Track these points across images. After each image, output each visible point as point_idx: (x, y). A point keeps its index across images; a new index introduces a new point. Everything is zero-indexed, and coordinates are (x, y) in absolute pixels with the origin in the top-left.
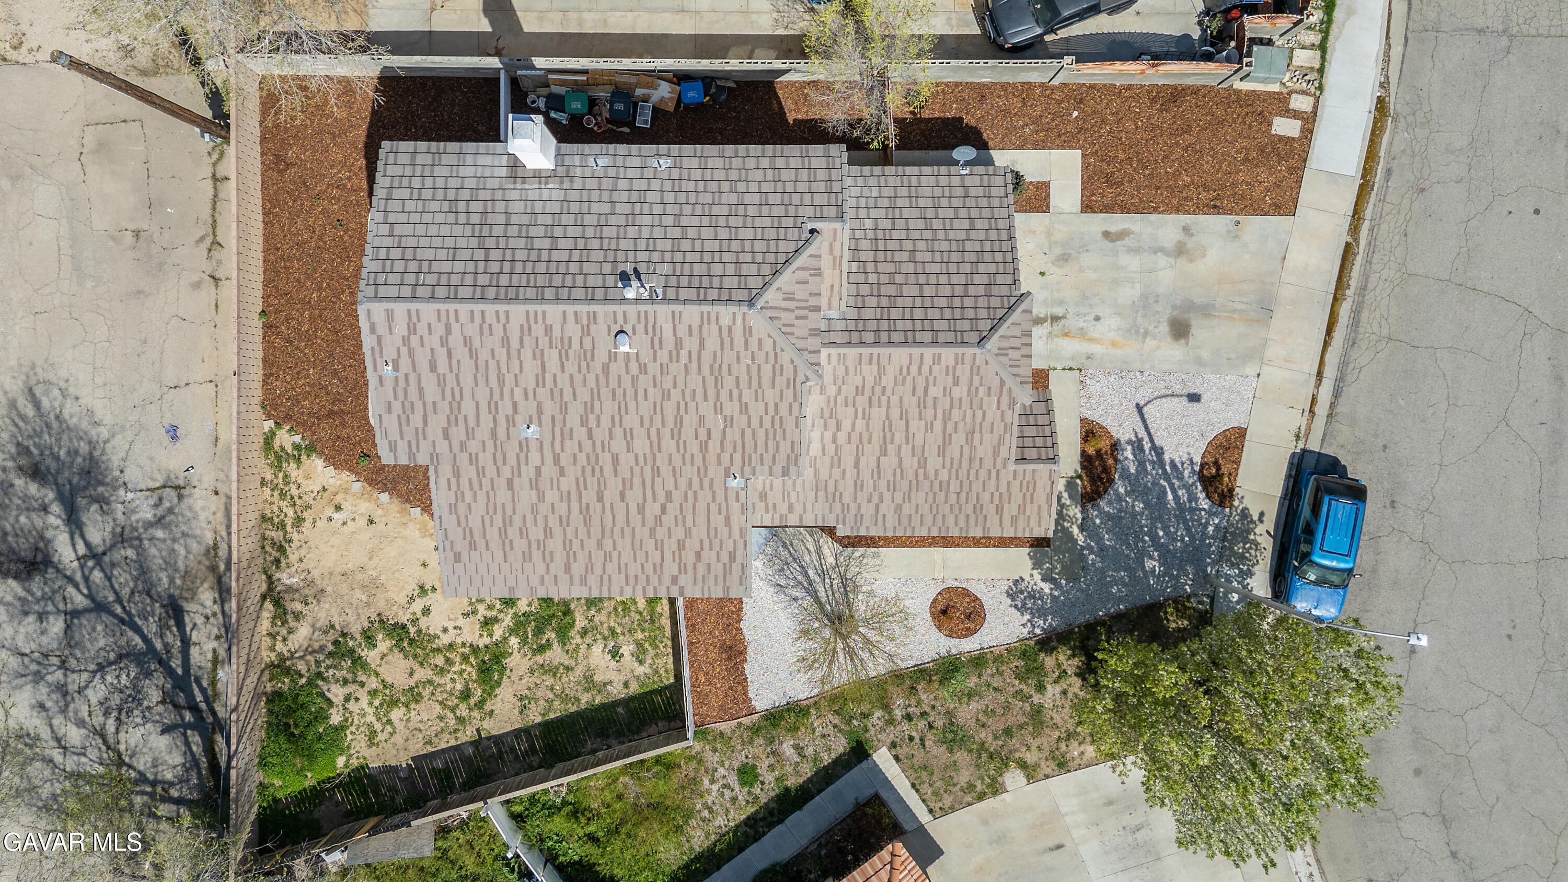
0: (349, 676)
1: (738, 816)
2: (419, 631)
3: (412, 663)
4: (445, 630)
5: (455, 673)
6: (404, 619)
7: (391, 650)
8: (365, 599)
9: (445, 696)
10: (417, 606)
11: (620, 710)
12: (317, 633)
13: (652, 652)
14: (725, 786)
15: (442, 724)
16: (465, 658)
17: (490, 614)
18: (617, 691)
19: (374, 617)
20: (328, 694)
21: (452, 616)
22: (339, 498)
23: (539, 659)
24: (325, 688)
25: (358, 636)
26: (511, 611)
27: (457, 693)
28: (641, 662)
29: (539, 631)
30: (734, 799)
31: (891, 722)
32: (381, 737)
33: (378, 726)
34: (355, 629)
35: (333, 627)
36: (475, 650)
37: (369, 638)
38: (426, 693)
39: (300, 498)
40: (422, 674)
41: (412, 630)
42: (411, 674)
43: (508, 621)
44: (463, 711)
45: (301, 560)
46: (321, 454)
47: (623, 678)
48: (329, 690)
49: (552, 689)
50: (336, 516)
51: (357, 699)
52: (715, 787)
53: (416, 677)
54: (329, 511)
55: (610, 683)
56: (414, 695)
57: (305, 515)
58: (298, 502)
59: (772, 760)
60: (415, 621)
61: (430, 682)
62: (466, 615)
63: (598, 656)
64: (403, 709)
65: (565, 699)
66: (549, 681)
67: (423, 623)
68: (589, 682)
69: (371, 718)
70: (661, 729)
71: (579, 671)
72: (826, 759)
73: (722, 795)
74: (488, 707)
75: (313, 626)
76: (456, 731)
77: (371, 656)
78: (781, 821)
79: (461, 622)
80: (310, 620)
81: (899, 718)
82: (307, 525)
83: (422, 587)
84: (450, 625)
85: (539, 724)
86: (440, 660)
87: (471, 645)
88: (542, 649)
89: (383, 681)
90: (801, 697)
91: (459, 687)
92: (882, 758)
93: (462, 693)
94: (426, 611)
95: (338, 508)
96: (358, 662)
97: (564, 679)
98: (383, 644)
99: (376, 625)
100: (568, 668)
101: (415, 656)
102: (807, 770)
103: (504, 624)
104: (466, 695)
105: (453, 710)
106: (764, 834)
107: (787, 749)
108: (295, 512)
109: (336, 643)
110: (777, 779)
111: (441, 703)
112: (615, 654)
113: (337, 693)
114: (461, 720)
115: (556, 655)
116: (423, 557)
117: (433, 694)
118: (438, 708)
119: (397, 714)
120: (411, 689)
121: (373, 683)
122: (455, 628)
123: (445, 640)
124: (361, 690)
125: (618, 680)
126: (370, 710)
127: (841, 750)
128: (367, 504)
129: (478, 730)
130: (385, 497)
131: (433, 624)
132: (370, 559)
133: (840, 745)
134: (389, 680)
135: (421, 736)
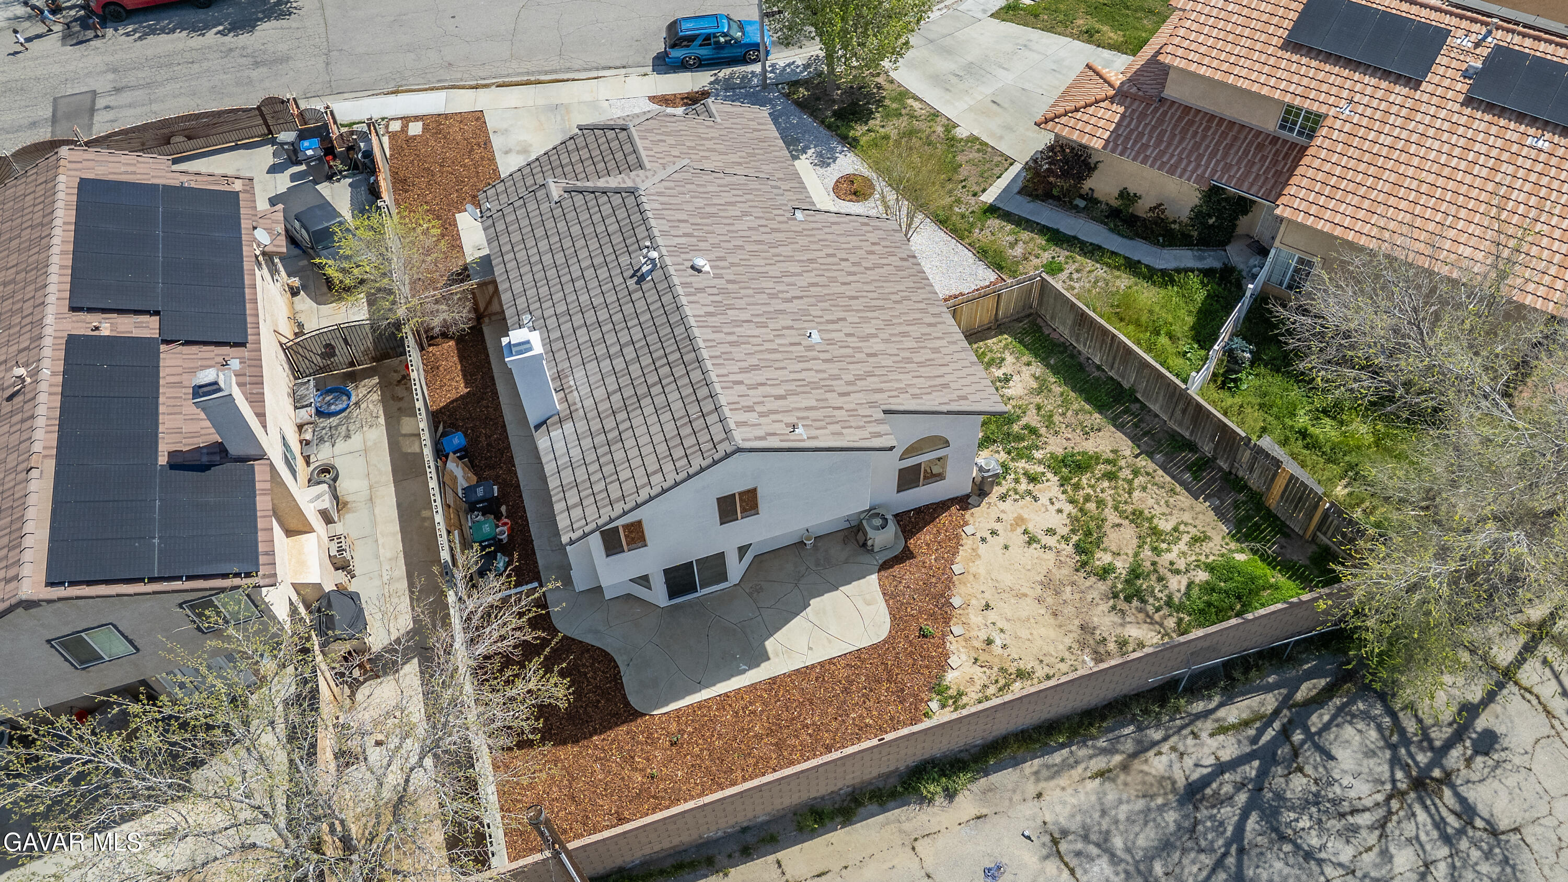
0: (1154, 577)
1: (1089, 264)
2: (1073, 531)
3: (1107, 527)
4: (1060, 511)
5: (1095, 491)
6: (1070, 549)
7: (1105, 550)
8: (1068, 589)
9: (1121, 492)
10: (1051, 541)
11: (1052, 362)
12: (1128, 619)
13: (989, 355)
14: (1071, 279)
15: (1149, 486)
16: (1077, 487)
17: (1024, 480)
18: (1037, 368)
19: (1082, 574)
20: (1183, 589)
21: (1043, 509)
22: (978, 644)
23: (1043, 431)
24: (1179, 595)
25: (1109, 583)
26: (1012, 465)
27: (1113, 484)
28: (1003, 359)
29: (1019, 438)
30: (1078, 271)
31: (958, 201)
32: (1193, 531)
33: (1186, 538)
34: (1102, 587)
35: (1114, 608)
36: (1064, 481)
37: (1105, 572)
38: (1129, 509)
39: (997, 681)
40: (1112, 517)
41: (1075, 538)
42: (1119, 525)
43: (1022, 464)
44: (1126, 473)
45: (1062, 660)
46: (940, 678)
47: (1024, 368)
48: (1179, 591)
49: (1064, 414)
50: (998, 642)
51: (1172, 563)
52: (1077, 285)
53: (1118, 521)
54: (996, 648)
55: (1033, 376)
56: (1137, 517)
57: (1012, 670)
58: (1002, 682)
59: (1032, 258)
60: (1066, 539)
61: (1116, 508)
62: (1036, 499)
63: (1016, 388)
64: (1155, 521)
65: (1066, 403)
66: (1057, 418)
67: (1065, 531)
68: (1042, 388)
69: (1182, 546)
70: (1051, 330)
71: (1038, 400)
72: (1009, 227)
73: (1079, 279)
74: (1111, 456)
75: (1123, 625)
76: (1148, 474)
77: (1122, 566)
78: (1075, 238)
79: (1044, 500)
80: (1119, 630)
81: (953, 198)
82: (1024, 665)
83: (1029, 543)
84: (1052, 509)
85: (1100, 413)
86: (1091, 506)
87: (1062, 485)
88: (1033, 431)
89: (1139, 547)
90: (970, 254)
91: (1106, 484)
92: (989, 197)
93: (1110, 480)
94: (1051, 532)
95: (989, 642)
96: (1135, 573)
97: (1050, 407)
98: (1102, 558)
99: (1088, 568)
100: (1039, 408)
101: (1099, 527)
102: (1025, 235)
103: (1027, 466)
104: (1111, 476)
105: (1130, 482)
106: (1091, 244)
107: (1019, 251)
108: (1015, 681)
109: (1128, 599)
110: (1045, 250)
111: (1130, 493)
112: (1007, 379)
113: (1177, 584)
114: (1136, 473)
115: (1032, 418)
116: (999, 550)
117: (1126, 502)
118: (1136, 494)
119: (1166, 525)
120: (1132, 521)
121: (1147, 553)
122: (1052, 503)
123: (1068, 508)
124: (1160, 562)
125: (1027, 372)
126: (1175, 549)
127: (997, 221)
128: (972, 616)
129: (1136, 456)
130: (956, 601)
131: (1061, 524)
132: (1026, 595)
133: (994, 223)
134: (1135, 541)
135: (1171, 500)
